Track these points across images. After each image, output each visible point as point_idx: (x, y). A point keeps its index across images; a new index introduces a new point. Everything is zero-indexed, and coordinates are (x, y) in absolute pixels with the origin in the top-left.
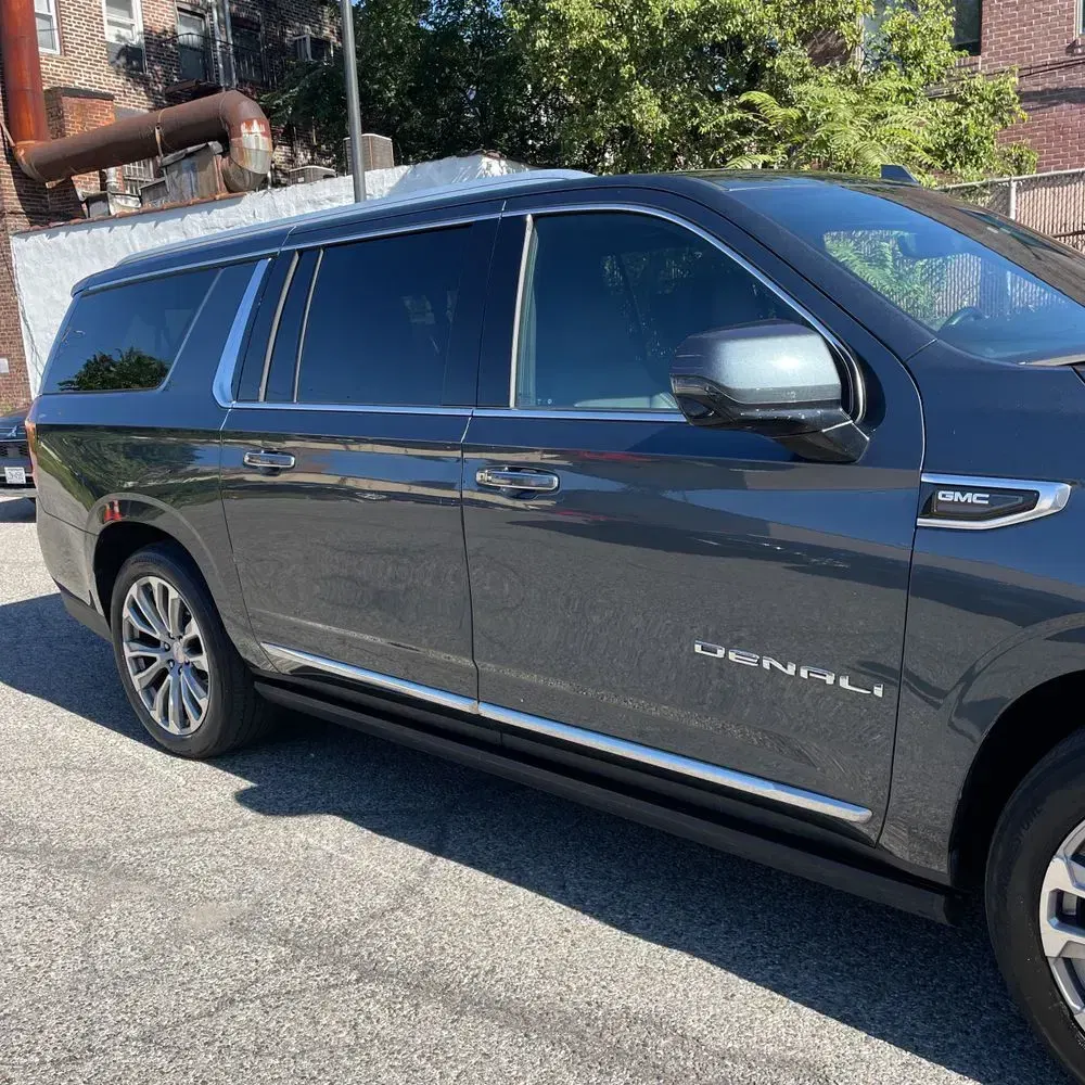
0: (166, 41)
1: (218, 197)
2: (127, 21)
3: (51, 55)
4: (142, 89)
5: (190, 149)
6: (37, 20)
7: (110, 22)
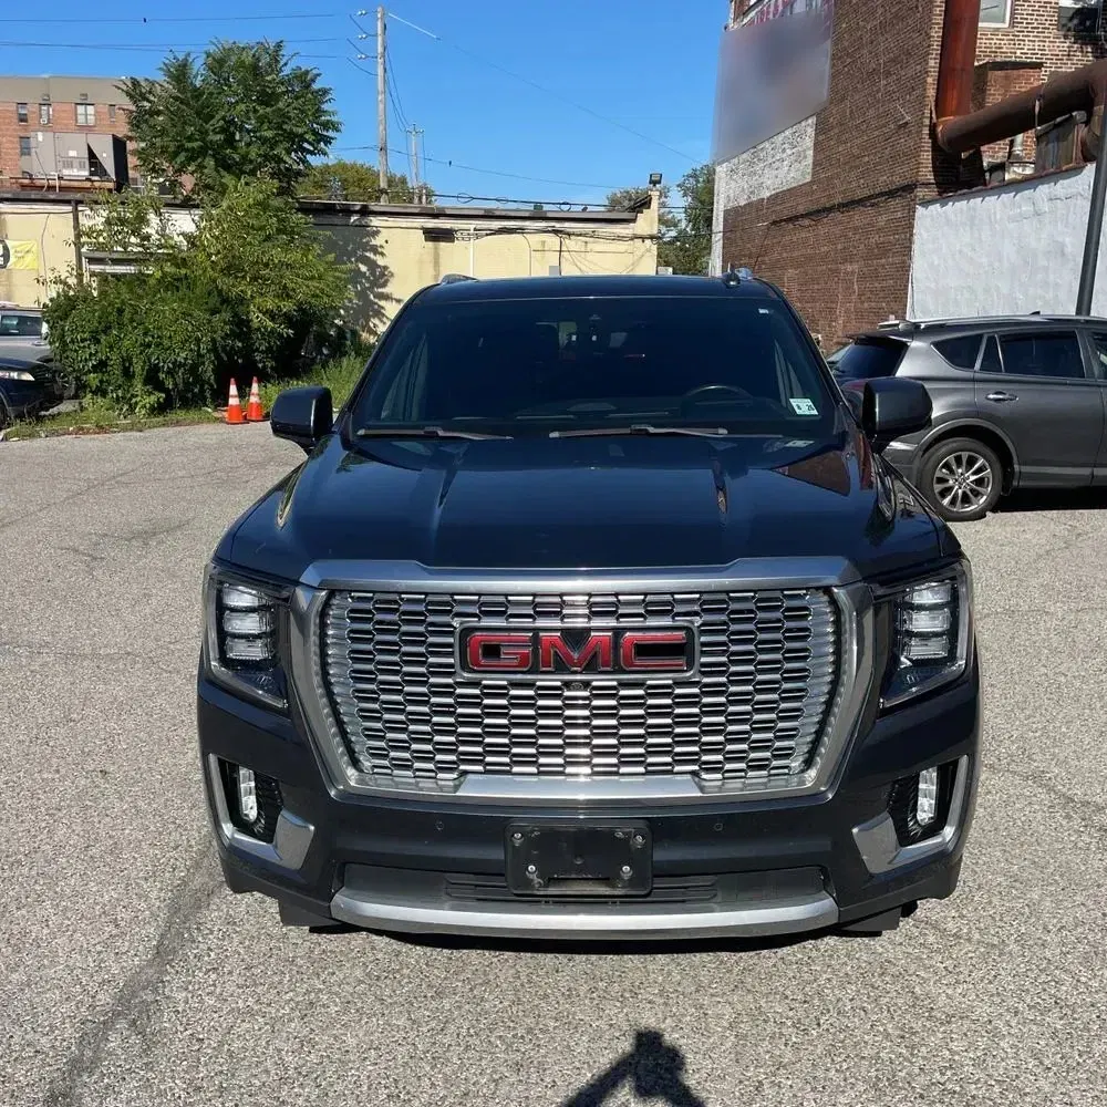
3: (998, 30)
5: (1059, 120)
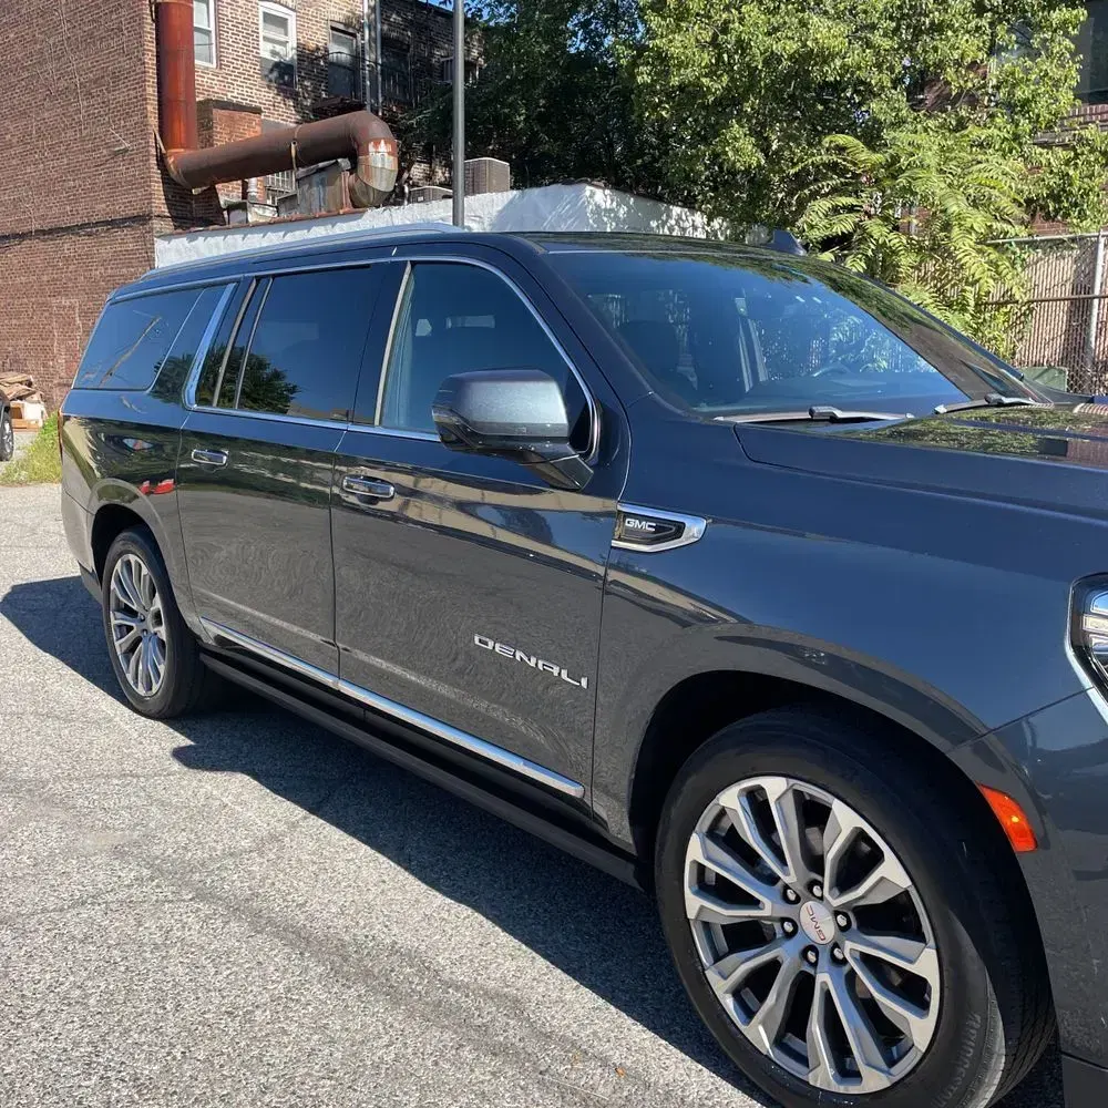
0: (318, 58)
1: (341, 212)
2: (282, 38)
3: (207, 68)
4: (292, 104)
5: (321, 165)
6: (196, 35)
7: (265, 39)
